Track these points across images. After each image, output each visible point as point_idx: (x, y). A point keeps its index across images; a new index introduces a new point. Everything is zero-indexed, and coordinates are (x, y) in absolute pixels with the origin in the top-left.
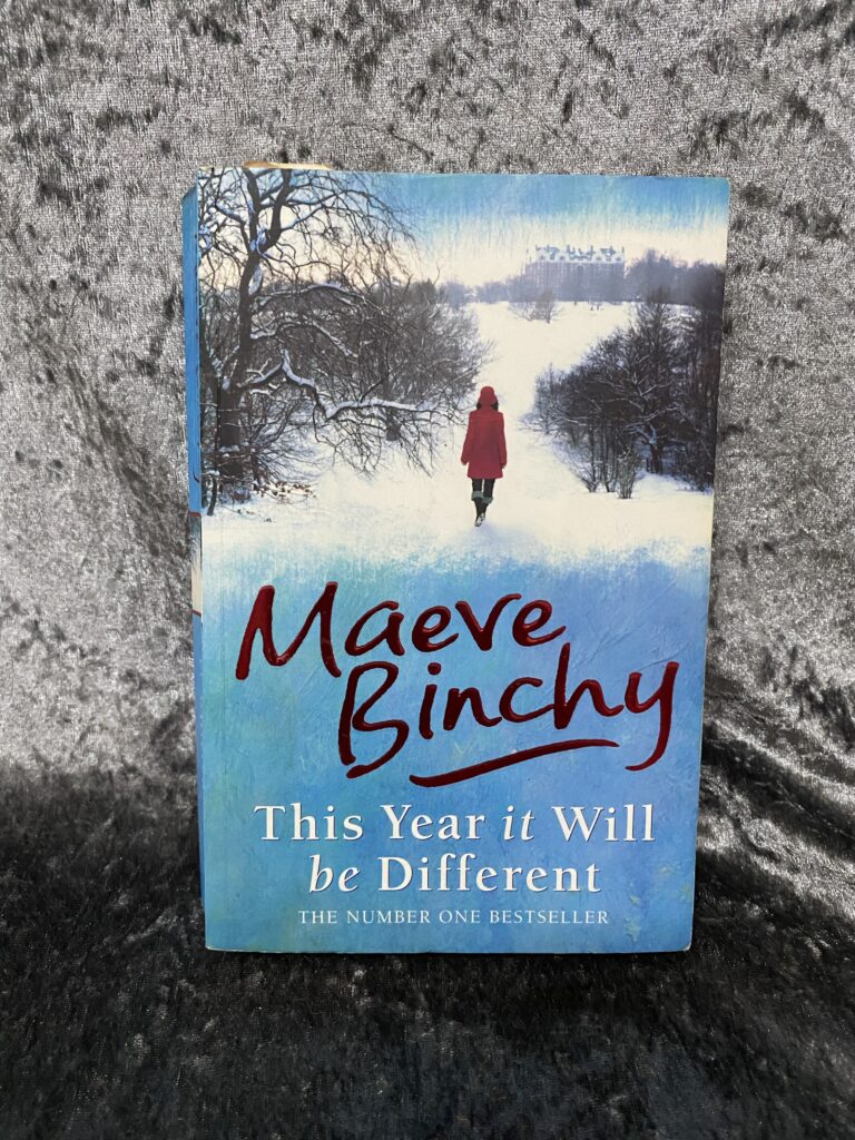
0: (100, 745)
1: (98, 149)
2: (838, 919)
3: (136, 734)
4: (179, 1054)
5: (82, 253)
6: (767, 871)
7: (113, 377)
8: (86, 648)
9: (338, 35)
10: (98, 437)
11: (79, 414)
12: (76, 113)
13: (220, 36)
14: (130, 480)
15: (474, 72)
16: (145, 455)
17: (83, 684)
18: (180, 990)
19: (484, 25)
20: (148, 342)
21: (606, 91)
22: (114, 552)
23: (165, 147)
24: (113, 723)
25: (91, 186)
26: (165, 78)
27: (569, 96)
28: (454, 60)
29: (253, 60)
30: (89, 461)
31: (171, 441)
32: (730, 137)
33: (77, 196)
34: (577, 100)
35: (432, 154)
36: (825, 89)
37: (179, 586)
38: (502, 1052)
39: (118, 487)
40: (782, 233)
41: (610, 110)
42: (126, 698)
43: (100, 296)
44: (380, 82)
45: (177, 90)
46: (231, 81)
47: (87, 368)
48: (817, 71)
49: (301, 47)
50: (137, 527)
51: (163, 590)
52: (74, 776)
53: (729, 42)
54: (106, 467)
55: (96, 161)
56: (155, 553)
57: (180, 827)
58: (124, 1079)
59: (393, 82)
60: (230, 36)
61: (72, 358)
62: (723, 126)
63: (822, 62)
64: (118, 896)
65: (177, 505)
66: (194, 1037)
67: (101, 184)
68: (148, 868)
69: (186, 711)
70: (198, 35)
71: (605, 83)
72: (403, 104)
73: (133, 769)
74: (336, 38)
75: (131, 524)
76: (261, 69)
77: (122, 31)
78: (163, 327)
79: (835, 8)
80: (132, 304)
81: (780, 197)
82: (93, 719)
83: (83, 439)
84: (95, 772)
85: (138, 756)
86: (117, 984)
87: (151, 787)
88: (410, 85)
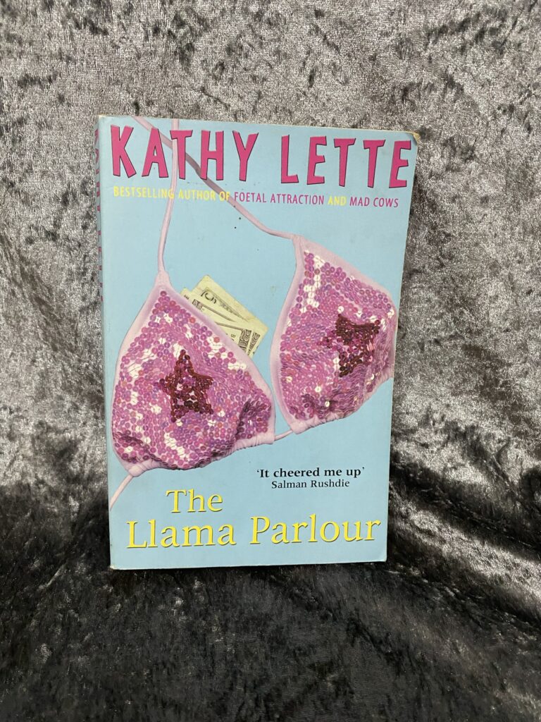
0: (23, 468)
1: (19, 100)
2: (467, 571)
3: (44, 460)
4: (69, 656)
5: (10, 164)
6: (426, 543)
7: (30, 241)
8: (13, 407)
9: (170, 32)
10: (19, 278)
11: (7, 264)
12: (5, 77)
13: (94, 30)
14: (40, 305)
15: (254, 55)
16: (50, 290)
17: (11, 430)
18: (69, 617)
19: (260, 27)
20: (52, 220)
21: (335, 68)
22: (30, 348)
23: (61, 99)
24: (30, 453)
25: (15, 123)
26: (60, 55)
27: (312, 71)
28: (241, 48)
29: (116, 46)
30: (13, 293)
31: (67, 280)
32: (410, 98)
33: (7, 129)
34: (317, 74)
35: (229, 106)
36: (464, 70)
37: (70, 370)
38: (264, 650)
39: (32, 309)
40: (442, 157)
41: (338, 80)
42: (38, 438)
43: (22, 191)
44: (196, 60)
45: (68, 63)
46: (102, 58)
47: (13, 235)
48: (459, 60)
49: (146, 38)
50: (44, 334)
51: (61, 372)
52: (6, 486)
53: (408, 40)
54: (24, 297)
55: (18, 107)
56: (55, 349)
57: (72, 517)
58: (35, 671)
59: (204, 61)
60: (100, 30)
61: (3, 229)
62: (405, 91)
63: (462, 55)
64: (34, 561)
65: (70, 320)
66: (79, 645)
67: (21, 122)
68: (53, 543)
69: (75, 446)
70: (80, 28)
71: (334, 64)
72: (210, 75)
73: (42, 482)
74: (169, 33)
75: (40, 332)
76: (121, 51)
77: (33, 26)
78: (60, 211)
79: (469, 22)
80: (42, 196)
81: (440, 134)
82: (18, 451)
83: (9, 279)
84: (19, 484)
85: (45, 473)
86: (32, 616)
87: (54, 493)
88: (215, 63)
